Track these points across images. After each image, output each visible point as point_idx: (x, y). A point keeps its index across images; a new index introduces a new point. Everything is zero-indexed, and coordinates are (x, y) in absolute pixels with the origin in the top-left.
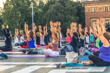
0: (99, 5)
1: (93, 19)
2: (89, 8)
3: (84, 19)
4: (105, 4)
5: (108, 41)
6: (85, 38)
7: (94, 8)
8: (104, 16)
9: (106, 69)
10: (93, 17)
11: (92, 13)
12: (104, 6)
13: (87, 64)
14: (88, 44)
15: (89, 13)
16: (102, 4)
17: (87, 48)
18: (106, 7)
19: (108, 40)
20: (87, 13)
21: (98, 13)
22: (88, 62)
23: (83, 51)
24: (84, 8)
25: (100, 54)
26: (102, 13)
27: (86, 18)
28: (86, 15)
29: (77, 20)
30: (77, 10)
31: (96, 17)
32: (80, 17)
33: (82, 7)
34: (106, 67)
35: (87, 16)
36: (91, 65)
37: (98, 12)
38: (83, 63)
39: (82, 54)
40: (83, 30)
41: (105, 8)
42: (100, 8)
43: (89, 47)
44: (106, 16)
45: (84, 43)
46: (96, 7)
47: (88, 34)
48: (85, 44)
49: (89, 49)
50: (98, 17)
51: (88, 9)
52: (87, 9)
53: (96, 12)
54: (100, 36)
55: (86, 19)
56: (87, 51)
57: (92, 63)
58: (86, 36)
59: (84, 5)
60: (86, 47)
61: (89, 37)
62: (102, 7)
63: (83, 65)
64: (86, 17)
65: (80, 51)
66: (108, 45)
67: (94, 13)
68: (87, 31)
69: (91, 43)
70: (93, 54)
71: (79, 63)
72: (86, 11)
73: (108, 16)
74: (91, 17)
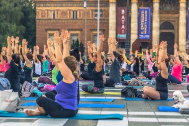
0: (61, 6)
1: (50, 32)
2: (43, 11)
3: (35, 30)
4: (73, 6)
5: (73, 72)
6: (34, 66)
7: (53, 12)
8: (71, 28)
9: (67, 122)
10: (51, 27)
11: (49, 21)
12: (70, 8)
13: (33, 114)
14: (38, 76)
15: (43, 21)
16: (67, 5)
17: (35, 85)
18: (74, 12)
19: (71, 70)
20: (40, 19)
21: (60, 21)
22: (36, 110)
23: (27, 89)
24: (34, 11)
25: (57, 96)
26: (66, 21)
27: (37, 29)
28: (37, 23)
29: (21, 32)
30: (22, 14)
31: (56, 28)
32: (27, 27)
33: (31, 9)
34: (68, 119)
35: (39, 25)
36: (41, 115)
37: (59, 19)
38: (27, 111)
39: (26, 94)
40: (30, 51)
41: (72, 13)
42: (64, 13)
43: (39, 81)
44: (74, 28)
45: (32, 74)
46: (58, 10)
47: (40, 58)
48: (33, 76)
49: (40, 85)
50: (59, 28)
51: (42, 14)
52: (40, 13)
53: (56, 20)
54: (59, 62)
55: (37, 31)
56: (36, 90)
57: (43, 111)
58: (36, 62)
59: (35, 5)
60: (34, 82)
61: (42, 63)
62: (67, 12)
63: (26, 115)
64: (37, 26)
65: (23, 90)
66: (72, 80)
67: (52, 21)
68: (38, 54)
69: (44, 75)
70: (46, 95)
71: (18, 111)
72: (39, 16)
73: (77, 27)
74: (47, 27)
